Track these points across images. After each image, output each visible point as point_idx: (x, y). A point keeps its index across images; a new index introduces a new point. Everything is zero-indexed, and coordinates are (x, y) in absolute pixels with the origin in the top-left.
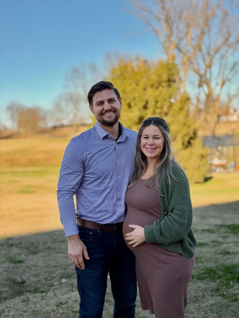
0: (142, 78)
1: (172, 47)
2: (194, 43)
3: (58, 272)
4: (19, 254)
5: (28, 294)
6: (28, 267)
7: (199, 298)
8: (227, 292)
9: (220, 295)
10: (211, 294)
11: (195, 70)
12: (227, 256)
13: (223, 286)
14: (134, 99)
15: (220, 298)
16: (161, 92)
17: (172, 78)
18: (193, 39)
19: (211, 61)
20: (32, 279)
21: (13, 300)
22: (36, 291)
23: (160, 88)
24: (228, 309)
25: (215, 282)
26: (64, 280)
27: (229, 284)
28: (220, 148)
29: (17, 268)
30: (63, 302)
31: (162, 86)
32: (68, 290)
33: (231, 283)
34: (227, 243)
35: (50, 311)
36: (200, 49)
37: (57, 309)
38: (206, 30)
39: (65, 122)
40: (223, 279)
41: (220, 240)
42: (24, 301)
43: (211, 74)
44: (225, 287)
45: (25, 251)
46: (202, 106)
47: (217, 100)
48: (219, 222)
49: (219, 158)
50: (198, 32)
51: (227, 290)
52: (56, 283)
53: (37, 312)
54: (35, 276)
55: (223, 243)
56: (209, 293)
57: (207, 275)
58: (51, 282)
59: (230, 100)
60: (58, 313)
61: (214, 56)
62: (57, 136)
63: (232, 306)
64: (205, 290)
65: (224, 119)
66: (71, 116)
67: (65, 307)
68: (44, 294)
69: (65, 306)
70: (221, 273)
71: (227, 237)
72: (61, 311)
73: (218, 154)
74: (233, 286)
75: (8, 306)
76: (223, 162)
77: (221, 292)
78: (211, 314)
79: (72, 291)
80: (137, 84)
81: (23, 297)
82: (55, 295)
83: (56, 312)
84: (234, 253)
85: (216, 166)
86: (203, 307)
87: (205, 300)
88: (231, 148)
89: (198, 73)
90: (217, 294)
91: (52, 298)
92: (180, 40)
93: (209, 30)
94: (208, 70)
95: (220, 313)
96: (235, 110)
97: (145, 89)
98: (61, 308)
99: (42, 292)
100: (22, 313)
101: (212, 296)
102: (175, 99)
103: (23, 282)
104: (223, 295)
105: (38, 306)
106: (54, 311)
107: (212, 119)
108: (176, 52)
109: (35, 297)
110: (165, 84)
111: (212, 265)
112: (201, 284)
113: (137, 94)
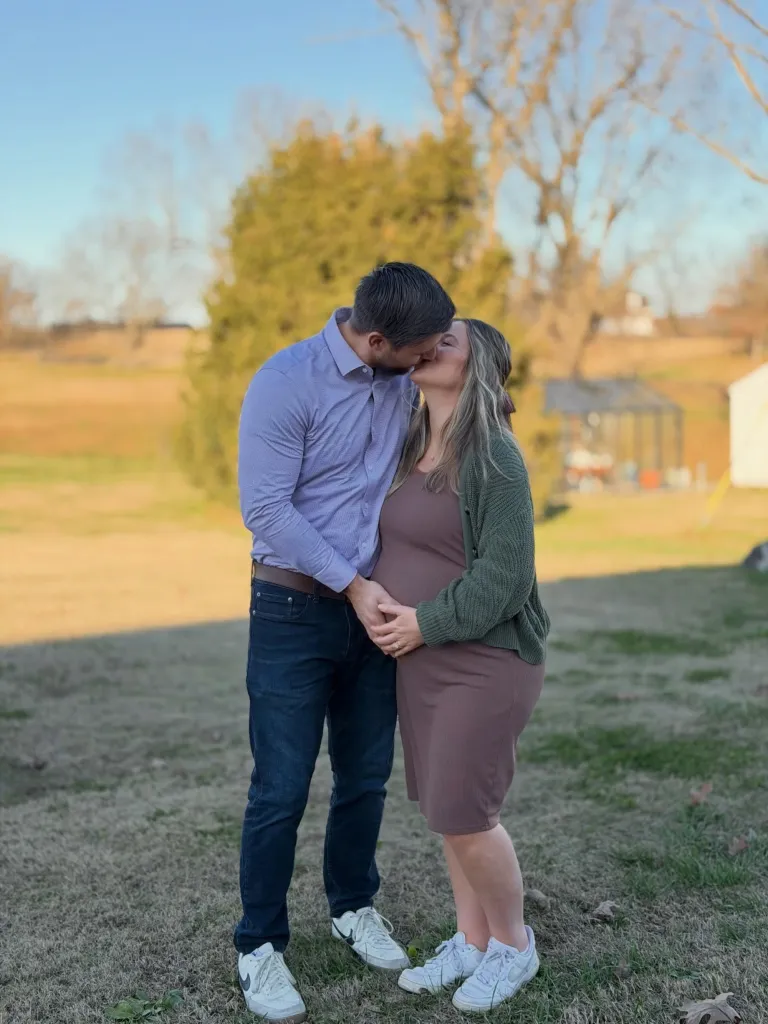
0: (368, 186)
1: (461, 87)
2: (529, 78)
3: (138, 741)
4: (14, 696)
5: (61, 794)
6: (45, 728)
7: (533, 803)
8: (607, 790)
9: (588, 797)
10: (567, 794)
11: (525, 165)
12: (610, 709)
13: (596, 777)
14: (342, 252)
15: (589, 802)
16: (426, 236)
17: (459, 192)
18: (524, 66)
19: (579, 139)
20: (66, 758)
21: (20, 806)
22: (81, 786)
23: (424, 223)
24: (610, 828)
25: (575, 767)
26: (157, 763)
27: (612, 772)
28: (594, 419)
29: (16, 729)
30: (167, 811)
31: (431, 216)
32: (175, 785)
33: (619, 770)
34: (611, 677)
35: (132, 831)
36: (546, 100)
37: (153, 827)
38: (567, 39)
39: (99, 314)
40: (598, 761)
41: (592, 668)
42: (51, 809)
43: (576, 179)
44: (602, 779)
45: (31, 687)
46: (543, 285)
47: (592, 266)
48: (588, 624)
49: (592, 448)
50: (542, 45)
51: (607, 785)
52: (136, 769)
53: (97, 832)
54: (73, 750)
55: (599, 676)
56: (559, 791)
57: (554, 752)
58: (122, 766)
59: (631, 268)
60: (157, 835)
61: (587, 125)
62: (73, 360)
63: (619, 820)
64: (551, 786)
65: (609, 326)
66: (120, 296)
67: (173, 822)
68: (106, 793)
69: (172, 818)
70: (591, 747)
71: (611, 663)
72: (163, 830)
73: (587, 435)
74: (623, 777)
75: (11, 820)
76: (603, 460)
77: (591, 791)
78: (565, 837)
79: (186, 787)
80: (353, 205)
81: (47, 801)
82: (138, 794)
83: (148, 833)
84: (628, 701)
85: (581, 474)
86: (545, 823)
87: (549, 807)
88: (628, 420)
89: (538, 179)
90: (582, 794)
91: (132, 802)
92: (485, 67)
93: (577, 38)
94: (568, 169)
95: (590, 835)
96: (645, 302)
97: (376, 222)
98: (163, 823)
99: (102, 788)
100: (55, 835)
101: (569, 798)
102: (468, 259)
103: (40, 767)
104: (598, 798)
105: (95, 820)
106: (144, 831)
107: (573, 325)
108: (469, 103)
109: (83, 800)
110: (438, 210)
111: (569, 729)
112: (540, 774)
113: (349, 237)
